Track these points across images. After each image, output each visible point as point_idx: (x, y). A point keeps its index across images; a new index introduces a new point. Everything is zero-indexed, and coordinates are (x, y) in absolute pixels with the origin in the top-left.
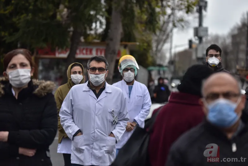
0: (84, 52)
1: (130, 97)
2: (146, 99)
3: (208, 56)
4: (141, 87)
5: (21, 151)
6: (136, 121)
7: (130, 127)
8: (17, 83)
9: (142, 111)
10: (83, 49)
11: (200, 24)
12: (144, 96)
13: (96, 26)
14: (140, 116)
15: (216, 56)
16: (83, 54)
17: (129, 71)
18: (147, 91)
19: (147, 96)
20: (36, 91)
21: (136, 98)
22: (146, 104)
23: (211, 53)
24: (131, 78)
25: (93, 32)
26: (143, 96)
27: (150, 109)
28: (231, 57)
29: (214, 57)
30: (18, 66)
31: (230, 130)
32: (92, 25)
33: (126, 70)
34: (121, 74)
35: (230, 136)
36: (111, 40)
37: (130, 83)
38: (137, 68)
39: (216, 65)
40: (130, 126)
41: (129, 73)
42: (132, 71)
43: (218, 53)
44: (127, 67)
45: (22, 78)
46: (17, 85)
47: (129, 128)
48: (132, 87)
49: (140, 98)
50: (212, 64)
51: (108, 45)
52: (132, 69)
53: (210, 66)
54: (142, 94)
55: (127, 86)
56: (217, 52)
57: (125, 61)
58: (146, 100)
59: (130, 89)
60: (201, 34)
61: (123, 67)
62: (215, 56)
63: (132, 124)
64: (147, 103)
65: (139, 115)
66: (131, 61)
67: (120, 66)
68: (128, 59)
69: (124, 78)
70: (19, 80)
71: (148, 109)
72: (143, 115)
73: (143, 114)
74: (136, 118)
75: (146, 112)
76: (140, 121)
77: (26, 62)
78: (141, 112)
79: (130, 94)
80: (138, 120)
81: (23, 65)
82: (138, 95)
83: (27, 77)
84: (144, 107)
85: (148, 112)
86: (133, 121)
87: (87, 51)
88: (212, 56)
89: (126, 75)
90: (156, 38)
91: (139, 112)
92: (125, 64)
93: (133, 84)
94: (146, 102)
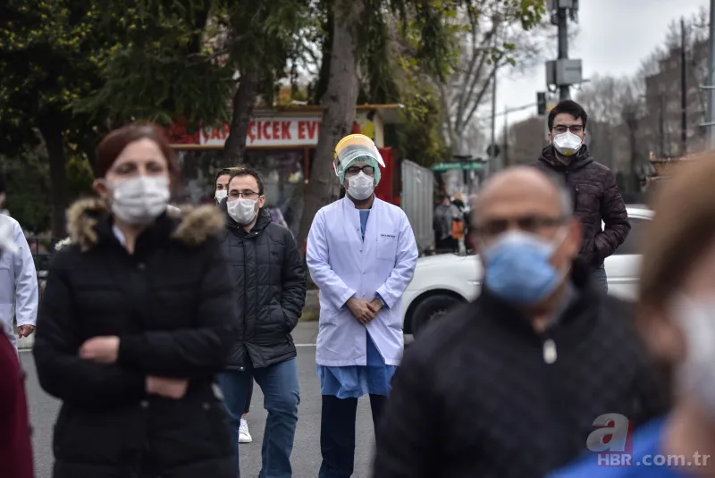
0: (270, 131)
1: (363, 238)
2: (405, 243)
3: (554, 131)
4: (391, 214)
5: (153, 384)
6: (381, 297)
7: (367, 314)
8: (136, 211)
9: (396, 273)
10: (267, 124)
11: (562, 53)
12: (400, 234)
13: (294, 66)
14: (390, 284)
15: (574, 129)
16: (268, 137)
17: (361, 173)
18: (407, 223)
19: (406, 235)
20: (180, 231)
21: (380, 239)
22: (405, 254)
23: (560, 123)
24: (365, 189)
25: (286, 82)
26: (396, 234)
27: (415, 266)
28: (645, 131)
29: (568, 133)
30: (142, 169)
31: (541, 311)
32: (284, 65)
33: (353, 170)
34: (342, 183)
35: (541, 324)
36: (335, 99)
37: (363, 203)
38: (379, 165)
39: (574, 152)
40: (367, 310)
41: (361, 178)
42: (366, 173)
43: (579, 122)
44: (354, 163)
45: (150, 201)
46: (135, 217)
47: (364, 316)
48: (368, 213)
49: (389, 240)
50: (562, 148)
51: (326, 111)
52: (368, 168)
53: (559, 154)
54: (395, 231)
55: (357, 212)
56: (576, 118)
57: (351, 148)
58: (403, 245)
59: (364, 219)
60: (564, 77)
61: (345, 163)
62: (571, 131)
63: (372, 305)
64: (408, 251)
65: (389, 281)
66: (365, 148)
67: (339, 163)
68: (357, 143)
69: (349, 191)
70: (142, 206)
71: (410, 267)
72: (397, 283)
73: (397, 279)
74: (382, 290)
75: (405, 275)
76: (391, 296)
77: (160, 160)
78: (393, 275)
79: (363, 230)
80: (385, 295)
81: (152, 168)
82: (384, 233)
83: (159, 199)
84: (401, 264)
85: (410, 274)
86: (373, 297)
87: (275, 130)
88: (563, 129)
89: (353, 183)
90: (455, 92)
91: (388, 274)
92: (350, 156)
93: (370, 208)
94: (405, 250)
